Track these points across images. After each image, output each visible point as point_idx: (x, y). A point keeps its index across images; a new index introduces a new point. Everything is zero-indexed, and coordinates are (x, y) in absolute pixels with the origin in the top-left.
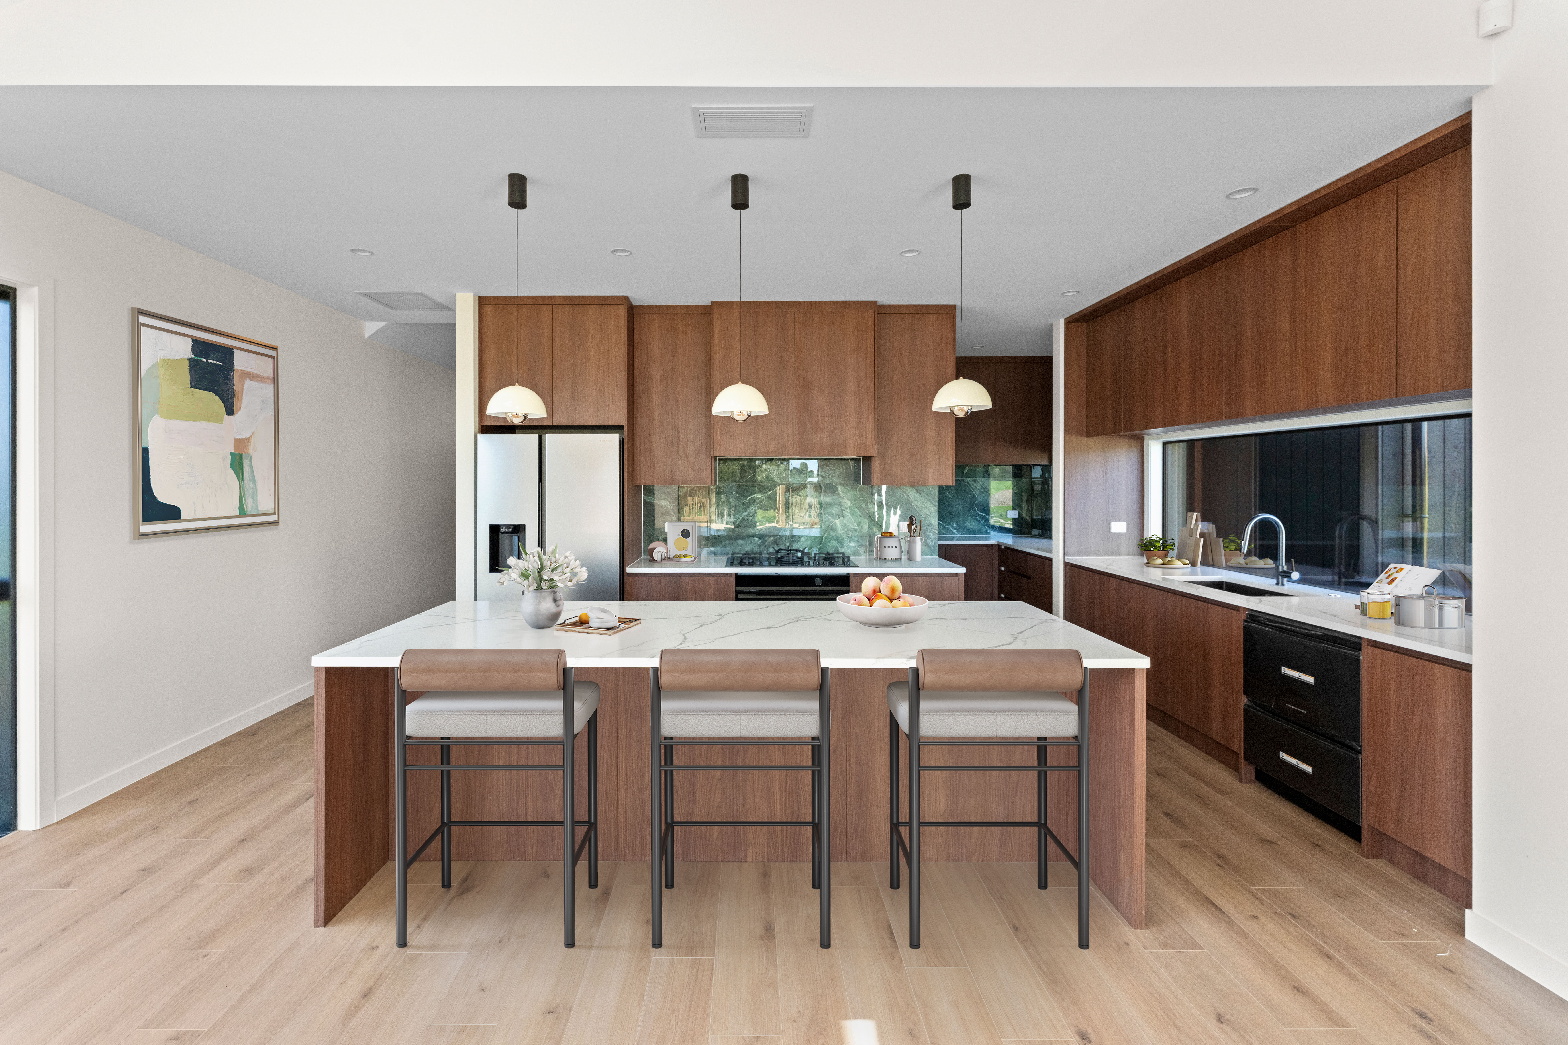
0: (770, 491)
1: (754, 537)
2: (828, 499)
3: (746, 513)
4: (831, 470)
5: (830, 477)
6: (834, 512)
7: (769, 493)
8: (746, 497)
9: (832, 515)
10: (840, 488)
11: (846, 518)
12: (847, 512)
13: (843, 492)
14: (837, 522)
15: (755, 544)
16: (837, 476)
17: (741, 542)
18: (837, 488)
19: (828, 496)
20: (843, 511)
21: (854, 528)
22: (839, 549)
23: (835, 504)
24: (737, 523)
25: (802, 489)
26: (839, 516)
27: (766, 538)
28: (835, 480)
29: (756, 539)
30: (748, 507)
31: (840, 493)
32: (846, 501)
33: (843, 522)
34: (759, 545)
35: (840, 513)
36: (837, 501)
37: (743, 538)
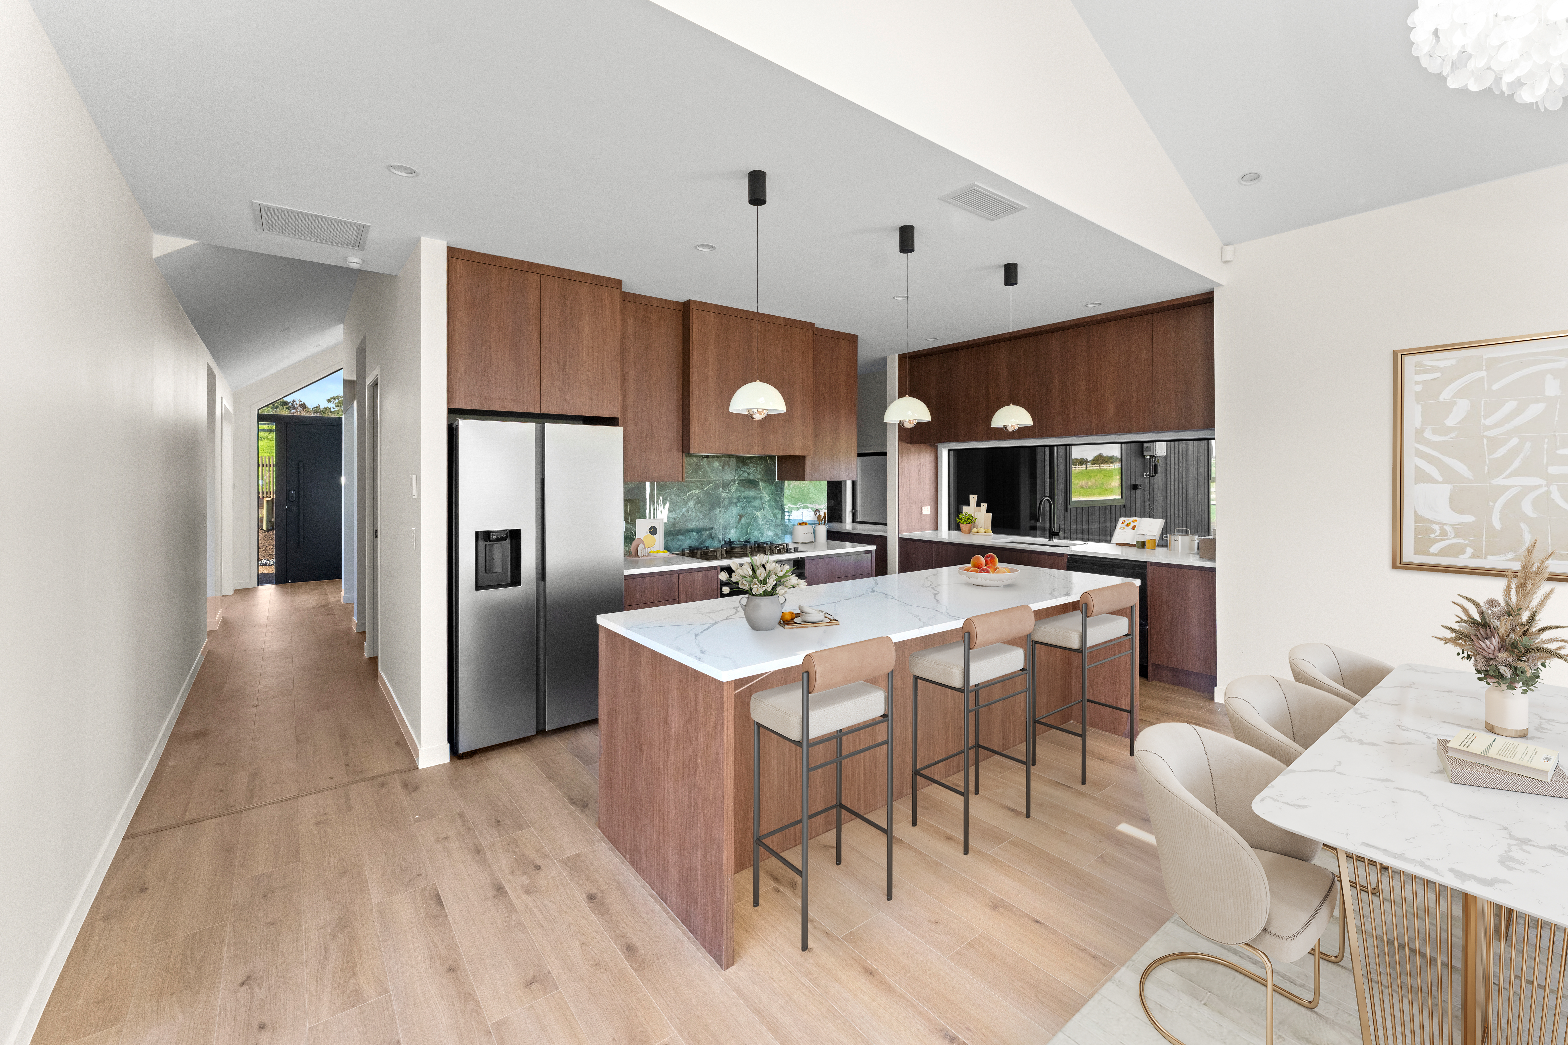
0: (706, 487)
1: (692, 532)
2: (751, 493)
3: (685, 509)
4: (754, 467)
5: (754, 473)
6: (756, 505)
7: (705, 489)
8: (685, 493)
9: (754, 507)
10: (761, 483)
11: (766, 510)
12: (766, 505)
13: (763, 487)
14: (759, 514)
15: (693, 538)
16: (759, 472)
17: (681, 537)
18: (759, 484)
19: (752, 491)
20: (763, 504)
21: (771, 519)
22: (760, 538)
23: (758, 498)
24: (678, 519)
25: (732, 485)
26: (760, 509)
27: (703, 532)
28: (757, 476)
29: (695, 534)
30: (687, 503)
31: (761, 488)
32: (765, 495)
33: (763, 514)
34: (696, 539)
35: (761, 506)
36: (758, 496)
37: (683, 534)
